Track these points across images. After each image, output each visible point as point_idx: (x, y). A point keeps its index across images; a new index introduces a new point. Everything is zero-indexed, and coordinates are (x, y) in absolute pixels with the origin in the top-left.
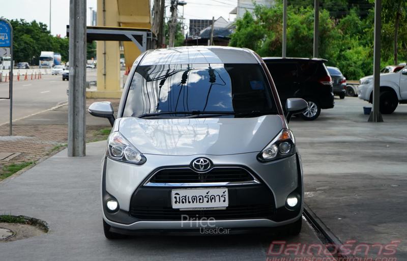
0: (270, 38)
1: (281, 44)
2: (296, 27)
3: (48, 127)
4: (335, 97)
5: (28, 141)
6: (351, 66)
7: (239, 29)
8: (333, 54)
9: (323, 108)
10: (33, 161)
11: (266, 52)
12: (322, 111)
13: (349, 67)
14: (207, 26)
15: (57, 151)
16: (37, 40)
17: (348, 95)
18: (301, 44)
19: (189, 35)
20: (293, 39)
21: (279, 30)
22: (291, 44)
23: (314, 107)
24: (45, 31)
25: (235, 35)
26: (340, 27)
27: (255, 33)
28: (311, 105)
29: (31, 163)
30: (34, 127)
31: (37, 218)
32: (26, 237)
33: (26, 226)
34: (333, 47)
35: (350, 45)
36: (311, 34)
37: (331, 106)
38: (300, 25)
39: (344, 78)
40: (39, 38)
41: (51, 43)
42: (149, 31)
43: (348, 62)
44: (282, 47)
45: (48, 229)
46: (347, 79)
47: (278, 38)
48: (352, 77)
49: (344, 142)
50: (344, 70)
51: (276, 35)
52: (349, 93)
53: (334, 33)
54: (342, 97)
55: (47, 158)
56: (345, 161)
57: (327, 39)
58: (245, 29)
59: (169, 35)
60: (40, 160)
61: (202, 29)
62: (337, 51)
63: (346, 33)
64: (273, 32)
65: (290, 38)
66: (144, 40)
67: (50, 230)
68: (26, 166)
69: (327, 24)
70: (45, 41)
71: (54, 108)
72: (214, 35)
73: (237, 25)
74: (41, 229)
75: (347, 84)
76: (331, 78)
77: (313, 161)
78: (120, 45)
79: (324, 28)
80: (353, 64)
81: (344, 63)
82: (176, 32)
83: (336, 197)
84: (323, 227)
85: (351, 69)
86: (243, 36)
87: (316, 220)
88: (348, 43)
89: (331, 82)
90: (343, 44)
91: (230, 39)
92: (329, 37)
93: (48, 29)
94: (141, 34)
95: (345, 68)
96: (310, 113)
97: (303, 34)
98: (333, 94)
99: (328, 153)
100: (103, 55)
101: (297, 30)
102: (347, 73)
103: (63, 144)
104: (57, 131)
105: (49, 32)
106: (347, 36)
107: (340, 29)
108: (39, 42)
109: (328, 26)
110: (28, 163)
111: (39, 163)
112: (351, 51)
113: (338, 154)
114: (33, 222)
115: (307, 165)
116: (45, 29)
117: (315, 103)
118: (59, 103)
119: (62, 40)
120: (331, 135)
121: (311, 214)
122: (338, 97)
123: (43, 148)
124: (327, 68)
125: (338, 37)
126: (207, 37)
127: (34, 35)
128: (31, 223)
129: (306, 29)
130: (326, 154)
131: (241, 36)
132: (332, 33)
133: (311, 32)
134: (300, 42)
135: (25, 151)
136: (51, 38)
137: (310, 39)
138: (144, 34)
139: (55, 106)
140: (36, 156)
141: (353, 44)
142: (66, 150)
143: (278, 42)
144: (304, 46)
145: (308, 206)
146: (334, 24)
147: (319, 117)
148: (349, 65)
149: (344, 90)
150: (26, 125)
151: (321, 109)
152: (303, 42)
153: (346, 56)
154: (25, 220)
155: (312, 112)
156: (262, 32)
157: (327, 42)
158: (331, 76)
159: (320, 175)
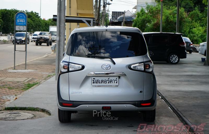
0: (154, 22)
1: (159, 25)
2: (167, 16)
3: (43, 65)
4: (187, 52)
5: (34, 73)
6: (195, 37)
7: (138, 17)
8: (186, 31)
9: (181, 58)
10: (38, 82)
11: (151, 29)
12: (181, 59)
13: (194, 37)
14: (121, 15)
15: (49, 78)
16: (34, 21)
17: (194, 51)
18: (170, 25)
19: (111, 19)
20: (165, 22)
21: (158, 18)
22: (164, 25)
23: (176, 57)
24: (38, 16)
25: (136, 20)
26: (190, 16)
27: (146, 19)
28: (175, 56)
29: (38, 83)
30: (36, 65)
31: (45, 109)
32: (40, 117)
33: (40, 113)
34: (186, 27)
35: (195, 26)
36: (175, 20)
37: (185, 57)
38: (169, 15)
39: (192, 43)
40: (34, 20)
41: (41, 23)
42: (94, 18)
43: (194, 35)
44: (160, 27)
45: (51, 114)
46: (193, 43)
47: (158, 22)
48: (196, 42)
49: (191, 75)
50: (191, 39)
51: (157, 20)
52: (194, 50)
53: (186, 20)
54: (190, 53)
55: (45, 81)
56: (192, 85)
57: (183, 23)
58: (141, 17)
59: (102, 20)
60: (42, 82)
61: (118, 16)
62: (188, 29)
63: (193, 20)
64: (156, 19)
65: (164, 22)
66: (92, 23)
67: (52, 114)
68: (36, 84)
69: (183, 15)
70: (38, 22)
71: (45, 56)
72: (125, 20)
73: (137, 15)
74: (47, 114)
75: (193, 46)
76: (185, 43)
77: (176, 84)
78: (78, 25)
79: (182, 17)
80: (196, 36)
81: (192, 35)
82: (105, 18)
83: (188, 101)
84: (182, 115)
85: (195, 38)
86: (140, 21)
87: (178, 112)
88: (194, 25)
89: (185, 45)
90: (191, 26)
91: (133, 22)
92: (184, 21)
93: (39, 15)
94: (90, 20)
95: (192, 38)
96: (174, 61)
97: (171, 20)
98: (186, 51)
99: (184, 80)
100: (69, 30)
101: (167, 18)
102: (193, 40)
103: (52, 74)
104: (48, 68)
105: (40, 17)
106: (194, 21)
107: (190, 17)
108: (35, 22)
109: (184, 16)
110: (36, 83)
111: (41, 83)
112: (195, 29)
113: (188, 81)
114: (43, 111)
115: (173, 86)
116: (38, 15)
117: (177, 56)
118: (47, 54)
119: (46, 21)
120: (185, 72)
121: (176, 109)
122: (189, 53)
123: (42, 76)
124: (183, 38)
125: (189, 22)
126: (121, 21)
127: (32, 18)
128: (42, 111)
129: (172, 17)
130: (182, 81)
131: (139, 20)
132: (186, 19)
133: (175, 19)
134: (169, 24)
135: (34, 77)
136: (41, 20)
137: (174, 22)
138: (92, 20)
139: (45, 55)
140: (39, 80)
141: (196, 25)
142: (54, 77)
143: (158, 24)
144: (171, 26)
145: (174, 106)
146: (187, 15)
147: (179, 62)
148: (194, 36)
149: (192, 49)
150: (32, 65)
151: (180, 59)
152: (171, 24)
153: (193, 31)
154: (39, 110)
155: (175, 60)
156: (150, 19)
157: (183, 24)
158: (185, 42)
159: (180, 91)
